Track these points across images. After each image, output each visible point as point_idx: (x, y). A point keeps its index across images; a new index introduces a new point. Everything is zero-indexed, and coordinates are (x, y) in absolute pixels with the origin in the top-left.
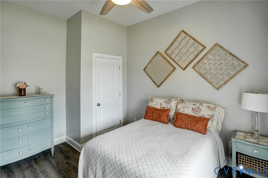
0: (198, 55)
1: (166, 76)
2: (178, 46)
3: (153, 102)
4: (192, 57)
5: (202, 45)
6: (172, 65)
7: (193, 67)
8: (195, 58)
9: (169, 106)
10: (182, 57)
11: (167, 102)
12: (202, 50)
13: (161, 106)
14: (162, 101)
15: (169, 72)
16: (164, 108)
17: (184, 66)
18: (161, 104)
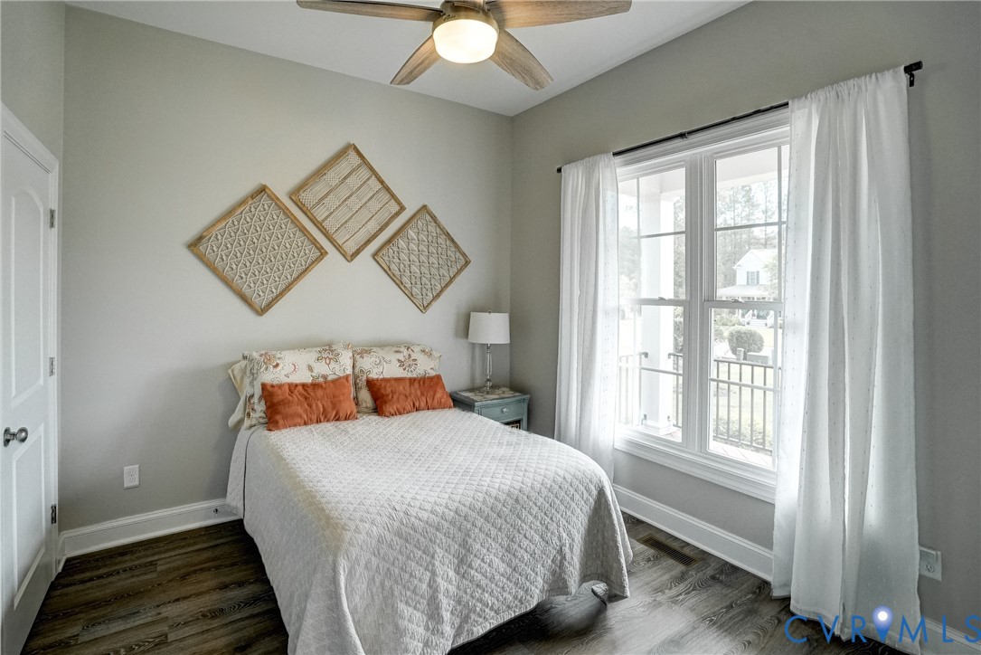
0: (387, 224)
1: (294, 276)
2: (337, 186)
3: (279, 368)
4: (373, 226)
5: (399, 203)
6: (314, 242)
7: (374, 256)
8: (381, 230)
9: (337, 368)
10: (346, 222)
11: (325, 359)
12: (397, 214)
13: (313, 374)
14: (308, 357)
15: (303, 263)
16: (325, 377)
17: (350, 247)
18: (310, 369)
